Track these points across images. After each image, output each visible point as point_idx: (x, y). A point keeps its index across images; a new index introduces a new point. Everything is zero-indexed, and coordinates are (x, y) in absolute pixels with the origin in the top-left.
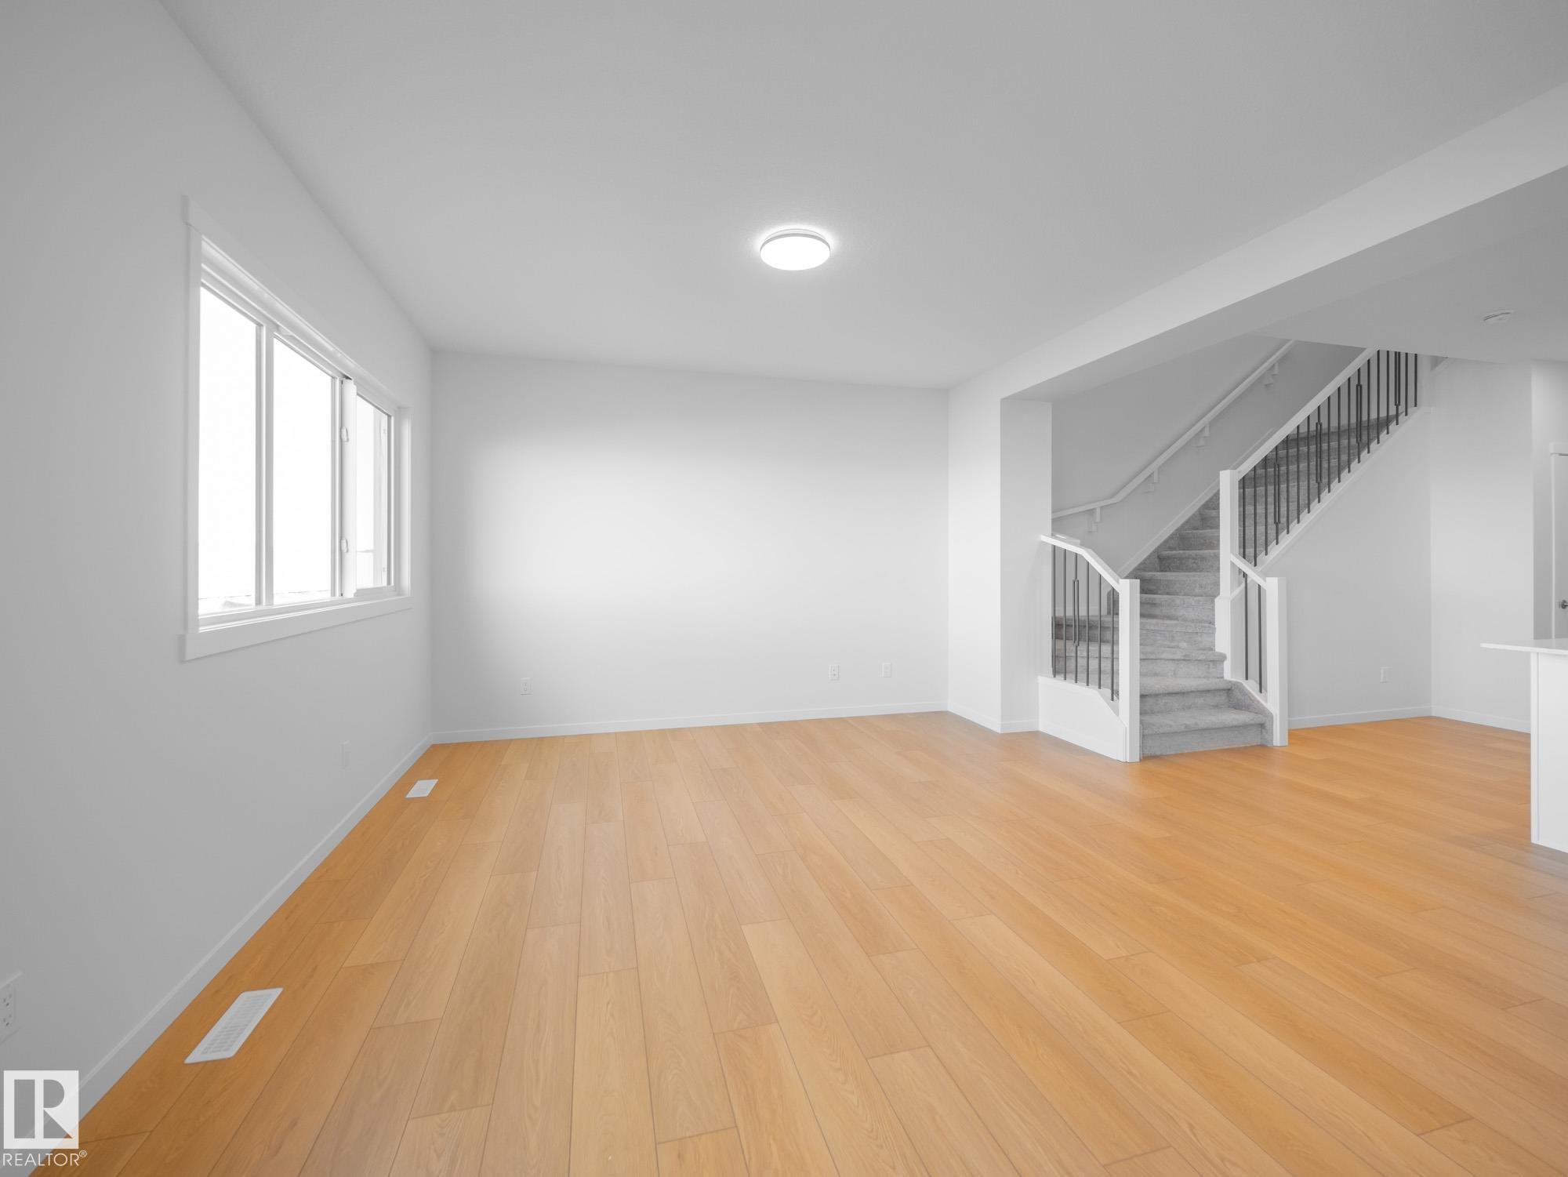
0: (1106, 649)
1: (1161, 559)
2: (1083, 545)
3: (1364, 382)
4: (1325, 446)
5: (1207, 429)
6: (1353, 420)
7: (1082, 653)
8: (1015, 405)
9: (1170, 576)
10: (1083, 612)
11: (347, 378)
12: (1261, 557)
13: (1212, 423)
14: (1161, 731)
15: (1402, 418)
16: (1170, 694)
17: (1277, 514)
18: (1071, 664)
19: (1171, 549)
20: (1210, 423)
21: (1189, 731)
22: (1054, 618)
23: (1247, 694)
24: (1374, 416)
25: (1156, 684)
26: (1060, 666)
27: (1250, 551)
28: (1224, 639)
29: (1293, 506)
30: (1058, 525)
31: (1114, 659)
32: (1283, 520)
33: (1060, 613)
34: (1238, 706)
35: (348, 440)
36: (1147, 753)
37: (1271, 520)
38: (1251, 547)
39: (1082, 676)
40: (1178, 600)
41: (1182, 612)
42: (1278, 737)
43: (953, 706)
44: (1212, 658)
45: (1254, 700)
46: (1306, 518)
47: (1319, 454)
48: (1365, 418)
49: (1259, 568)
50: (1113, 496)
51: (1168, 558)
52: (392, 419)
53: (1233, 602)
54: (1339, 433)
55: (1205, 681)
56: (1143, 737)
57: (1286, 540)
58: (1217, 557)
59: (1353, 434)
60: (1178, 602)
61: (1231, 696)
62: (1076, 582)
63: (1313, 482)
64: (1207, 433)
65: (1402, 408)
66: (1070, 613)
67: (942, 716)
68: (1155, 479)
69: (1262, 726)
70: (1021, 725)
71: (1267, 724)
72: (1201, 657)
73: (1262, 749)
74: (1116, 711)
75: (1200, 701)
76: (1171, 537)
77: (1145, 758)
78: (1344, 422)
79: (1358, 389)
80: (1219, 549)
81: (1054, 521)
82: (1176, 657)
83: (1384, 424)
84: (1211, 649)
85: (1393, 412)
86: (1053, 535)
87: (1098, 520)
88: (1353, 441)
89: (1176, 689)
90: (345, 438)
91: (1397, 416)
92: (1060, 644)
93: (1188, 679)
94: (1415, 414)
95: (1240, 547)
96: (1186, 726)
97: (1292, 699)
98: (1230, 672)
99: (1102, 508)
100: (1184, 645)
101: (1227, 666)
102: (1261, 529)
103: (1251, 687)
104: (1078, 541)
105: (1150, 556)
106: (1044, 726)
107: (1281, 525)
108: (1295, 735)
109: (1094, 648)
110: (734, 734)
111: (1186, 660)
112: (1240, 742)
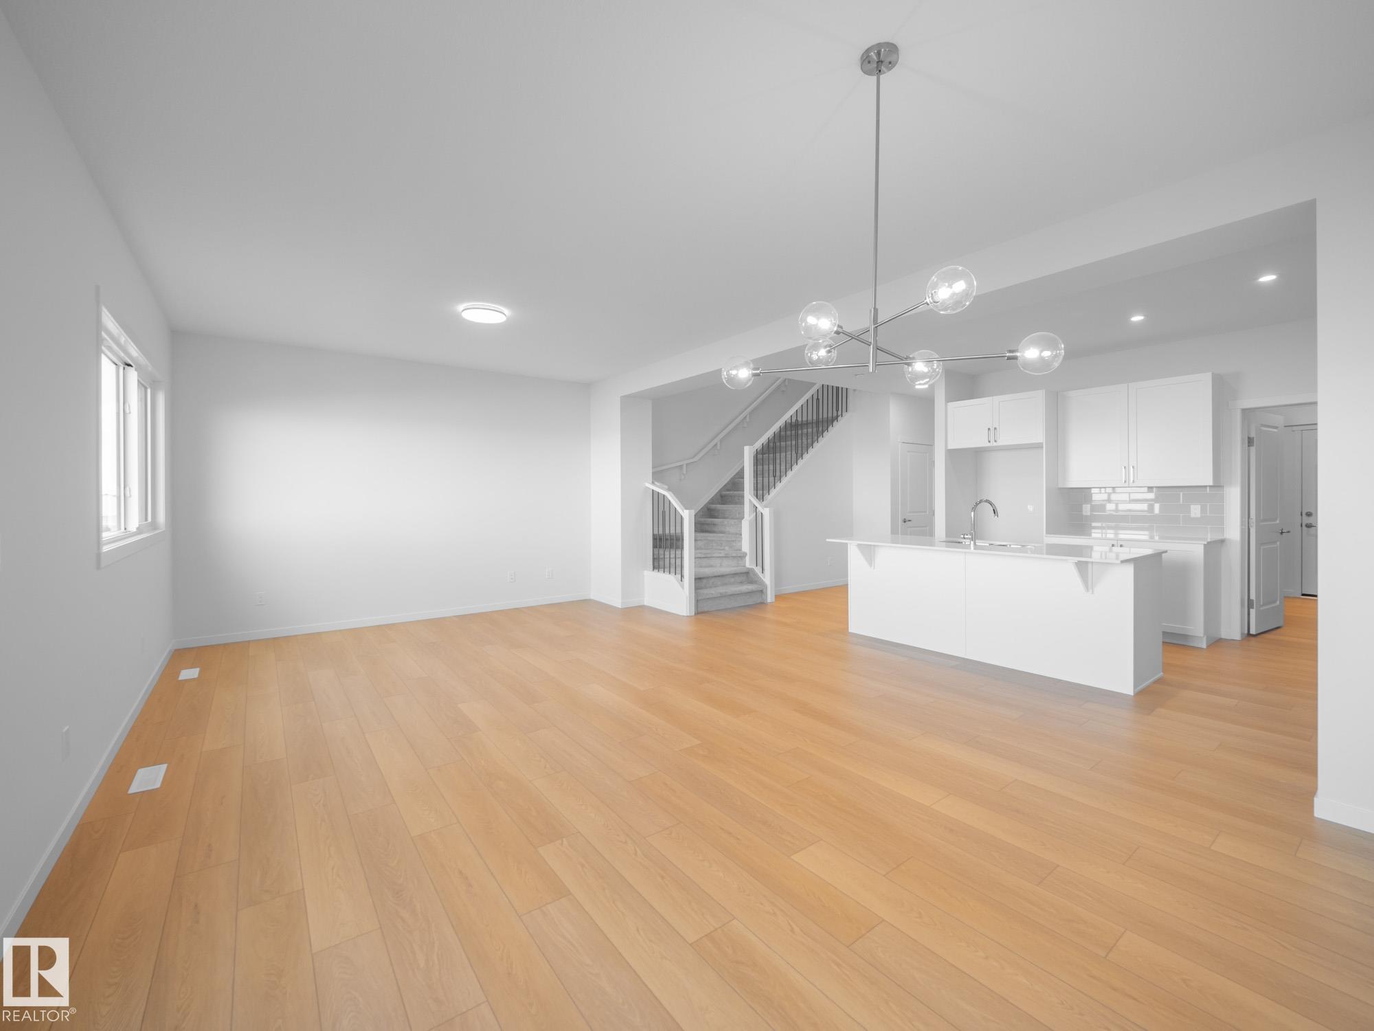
0: (678, 552)
1: (722, 496)
2: (669, 490)
3: (820, 397)
4: (800, 432)
5: (748, 417)
6: (815, 418)
7: (668, 554)
8: (628, 402)
9: (724, 507)
10: (667, 532)
11: (129, 365)
12: (766, 496)
13: (751, 413)
14: (707, 597)
15: (839, 418)
16: (715, 577)
17: (775, 471)
18: (661, 563)
19: (728, 490)
20: (750, 414)
21: (723, 596)
22: (654, 535)
23: (756, 575)
24: (825, 416)
25: (707, 571)
26: (657, 564)
27: (760, 492)
28: (746, 545)
29: (783, 467)
30: (658, 476)
31: (682, 558)
32: (778, 474)
33: (656, 532)
34: (751, 582)
35: (130, 413)
36: (700, 610)
37: (771, 474)
38: (761, 491)
39: (667, 570)
40: (726, 521)
41: (727, 529)
42: (770, 598)
43: (594, 595)
44: (739, 555)
45: (759, 577)
46: (790, 474)
47: (797, 436)
48: (821, 417)
49: (765, 502)
50: (694, 457)
51: (725, 496)
52: (149, 391)
53: (750, 521)
54: (807, 423)
55: (736, 568)
56: (697, 601)
57: (779, 486)
58: (743, 497)
59: (814, 425)
60: (726, 523)
61: (748, 576)
62: (664, 512)
63: (794, 452)
64: (748, 419)
65: (840, 413)
66: (661, 532)
67: (587, 602)
68: (718, 447)
69: (762, 591)
70: (634, 602)
71: (764, 591)
72: (734, 555)
73: (763, 604)
74: (683, 587)
75: (732, 580)
76: (728, 483)
77: (698, 613)
78: (810, 418)
79: (817, 401)
80: (743, 491)
81: (654, 474)
82: (721, 555)
83: (831, 421)
84: (740, 550)
85: (835, 414)
86: (653, 483)
87: (685, 472)
88: (815, 429)
89: (719, 574)
90: (127, 411)
91: (837, 416)
92: (656, 550)
93: (727, 567)
94: (846, 416)
95: (754, 490)
96: (721, 593)
97: (778, 577)
98: (749, 563)
99: (687, 465)
100: (727, 548)
101: (747, 558)
102: (766, 480)
103: (758, 570)
104: (666, 487)
105: (716, 495)
106: (648, 602)
107: (777, 476)
108: (778, 597)
109: (673, 552)
110: (437, 624)
111: (726, 557)
112: (750, 601)
